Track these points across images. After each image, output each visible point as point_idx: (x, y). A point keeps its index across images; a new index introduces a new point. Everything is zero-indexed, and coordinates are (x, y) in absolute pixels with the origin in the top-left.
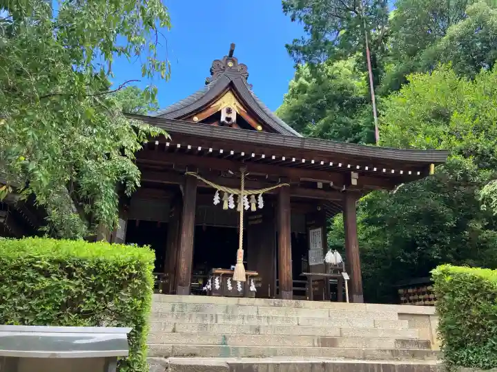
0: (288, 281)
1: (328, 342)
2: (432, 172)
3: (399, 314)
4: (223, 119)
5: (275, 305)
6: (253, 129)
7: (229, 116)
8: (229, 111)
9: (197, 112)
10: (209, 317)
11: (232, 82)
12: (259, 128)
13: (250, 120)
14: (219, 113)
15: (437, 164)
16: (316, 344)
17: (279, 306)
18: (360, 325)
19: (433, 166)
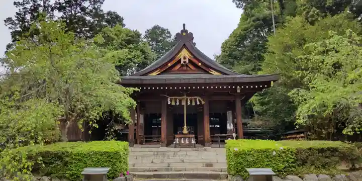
1: (209, 165)
2: (272, 85)
4: (182, 62)
7: (185, 60)
8: (185, 58)
9: (169, 62)
11: (184, 44)
12: (200, 64)
13: (195, 61)
14: (180, 60)
15: (274, 81)
16: (204, 166)
19: (272, 82)
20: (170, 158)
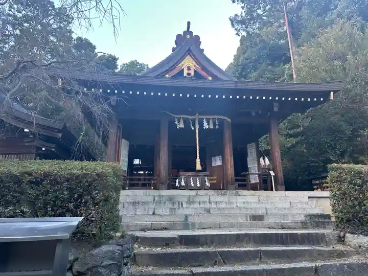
0: (231, 178)
1: (257, 218)
2: (332, 97)
3: (309, 197)
4: (185, 74)
5: (222, 195)
6: (205, 79)
7: (190, 72)
8: (189, 69)
9: (168, 71)
10: (177, 204)
11: (189, 48)
12: (210, 78)
13: (203, 73)
15: (335, 92)
16: (249, 219)
17: (224, 195)
18: (280, 206)
19: (332, 93)
20: (184, 205)
